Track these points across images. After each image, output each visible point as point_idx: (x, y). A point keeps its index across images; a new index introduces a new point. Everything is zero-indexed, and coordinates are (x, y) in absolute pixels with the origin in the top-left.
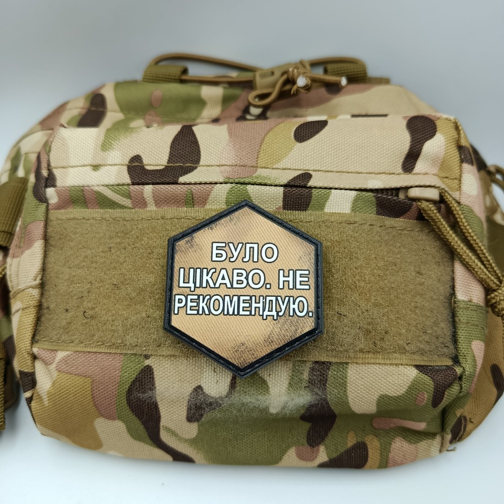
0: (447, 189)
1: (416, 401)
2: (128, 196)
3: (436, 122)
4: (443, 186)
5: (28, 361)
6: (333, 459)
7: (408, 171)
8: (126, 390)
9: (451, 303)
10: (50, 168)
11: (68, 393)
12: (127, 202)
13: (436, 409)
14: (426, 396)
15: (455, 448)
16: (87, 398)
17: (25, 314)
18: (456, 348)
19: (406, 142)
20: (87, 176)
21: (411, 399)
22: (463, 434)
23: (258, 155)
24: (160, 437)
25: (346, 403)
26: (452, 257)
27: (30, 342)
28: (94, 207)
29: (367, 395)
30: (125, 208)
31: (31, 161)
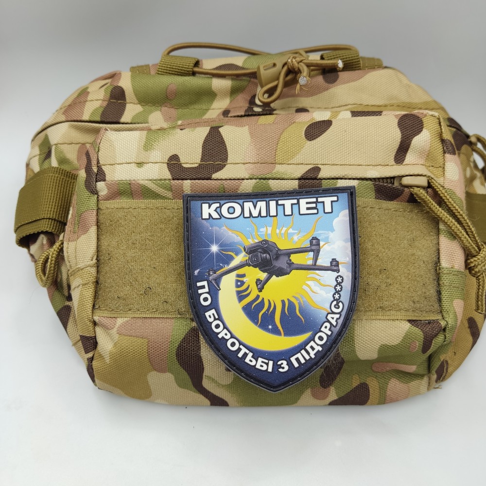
0: (433, 176)
1: (409, 349)
2: (170, 189)
3: (423, 119)
4: (429, 174)
5: (90, 327)
6: (341, 398)
7: (399, 163)
8: (175, 348)
9: (436, 270)
10: (99, 165)
11: (127, 352)
12: (169, 194)
13: (425, 354)
14: (417, 344)
15: (440, 386)
16: (143, 356)
17: (85, 288)
18: (441, 306)
19: (398, 138)
20: (132, 172)
21: (406, 347)
22: (446, 375)
23: (275, 153)
24: (202, 385)
25: (354, 351)
26: (438, 232)
27: (91, 311)
28: (139, 198)
29: (370, 345)
30: (166, 198)
31: (62, 152)
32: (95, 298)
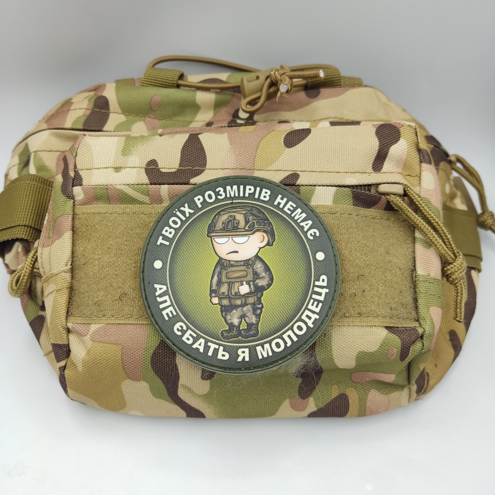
0: (409, 185)
1: (387, 356)
2: (147, 194)
3: (400, 129)
4: (406, 183)
5: (63, 335)
6: (320, 409)
7: (375, 171)
8: (150, 355)
9: (412, 278)
10: (76, 170)
11: (100, 359)
12: (146, 199)
13: (403, 362)
14: (395, 351)
16: (117, 363)
17: (59, 295)
18: (417, 313)
19: (375, 146)
20: (110, 177)
21: (383, 354)
22: (426, 388)
23: (254, 159)
24: (178, 395)
25: (332, 359)
26: (414, 240)
27: (65, 318)
28: (116, 203)
29: (348, 352)
30: (143, 203)
31: (40, 159)
32: (69, 305)
